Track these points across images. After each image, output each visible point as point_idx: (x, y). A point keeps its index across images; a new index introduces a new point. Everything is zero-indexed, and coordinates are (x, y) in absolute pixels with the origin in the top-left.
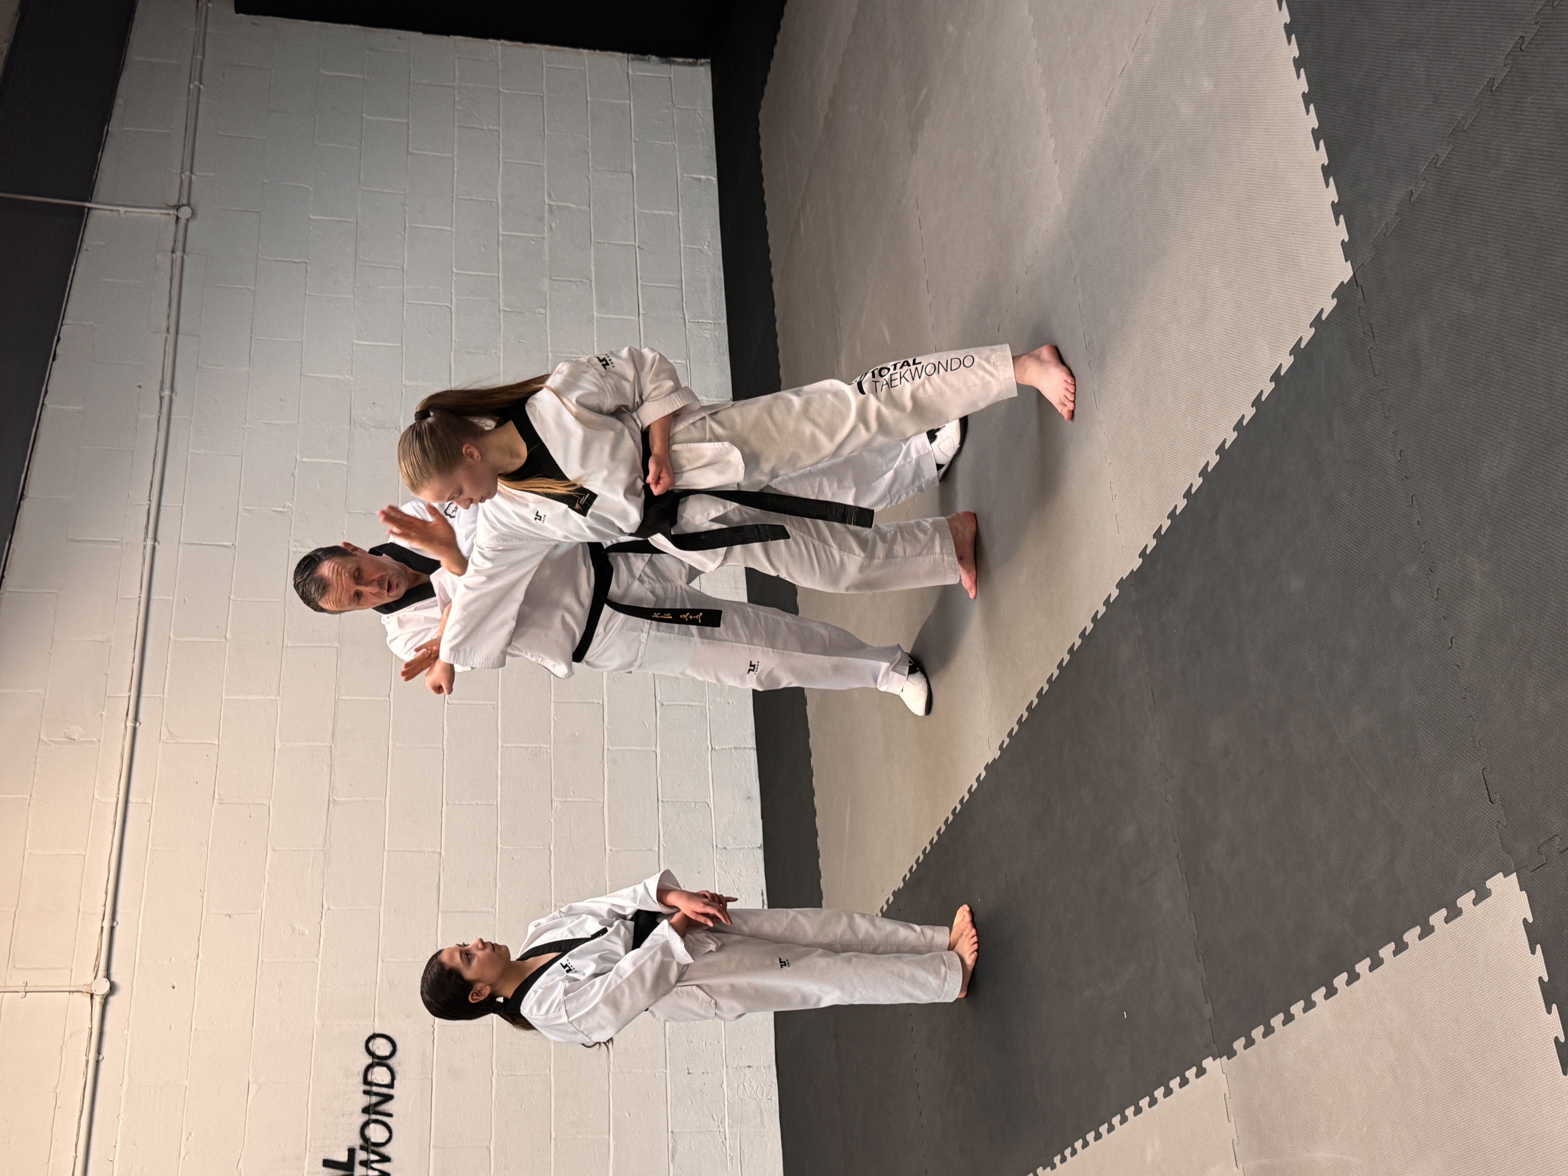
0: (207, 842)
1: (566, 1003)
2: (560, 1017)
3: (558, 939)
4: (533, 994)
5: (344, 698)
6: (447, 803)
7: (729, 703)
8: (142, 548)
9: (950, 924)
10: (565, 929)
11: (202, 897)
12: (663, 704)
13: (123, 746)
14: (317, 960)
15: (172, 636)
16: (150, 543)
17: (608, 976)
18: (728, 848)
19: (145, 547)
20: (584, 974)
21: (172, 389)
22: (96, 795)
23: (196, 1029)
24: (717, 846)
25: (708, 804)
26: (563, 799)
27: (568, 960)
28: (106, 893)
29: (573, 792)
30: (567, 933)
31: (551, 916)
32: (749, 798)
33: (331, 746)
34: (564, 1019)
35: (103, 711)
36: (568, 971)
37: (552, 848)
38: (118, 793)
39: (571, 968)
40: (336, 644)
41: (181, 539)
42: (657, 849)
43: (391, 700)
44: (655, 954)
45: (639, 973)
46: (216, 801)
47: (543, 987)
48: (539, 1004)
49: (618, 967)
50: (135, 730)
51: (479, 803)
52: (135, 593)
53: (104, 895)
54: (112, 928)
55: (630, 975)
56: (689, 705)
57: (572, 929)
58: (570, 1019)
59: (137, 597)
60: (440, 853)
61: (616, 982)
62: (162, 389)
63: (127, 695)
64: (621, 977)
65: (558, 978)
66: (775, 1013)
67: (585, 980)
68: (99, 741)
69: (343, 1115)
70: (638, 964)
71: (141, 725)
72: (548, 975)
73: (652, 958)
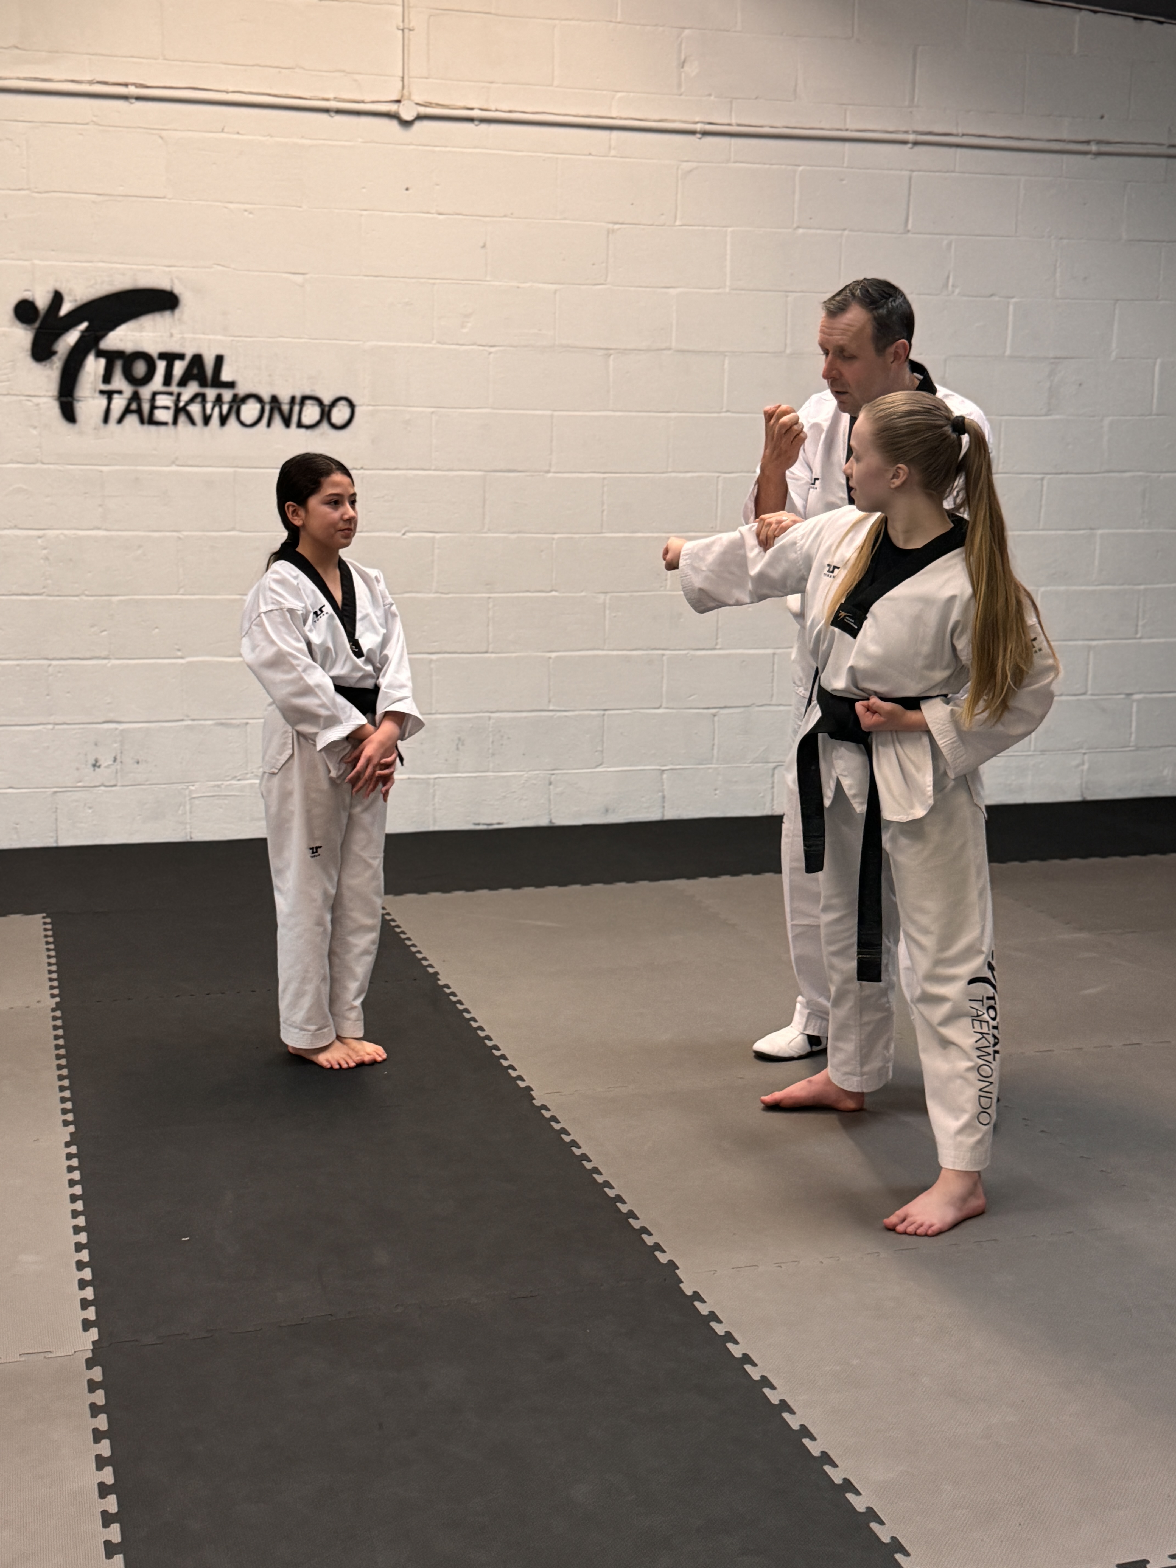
0: (565, 219)
1: (279, 611)
2: (266, 604)
3: (358, 603)
4: (294, 574)
5: (727, 362)
6: (604, 479)
7: (716, 790)
8: (904, 129)
9: (366, 1038)
10: (370, 610)
11: (505, 216)
12: (714, 715)
13: (674, 121)
14: (434, 342)
15: (801, 168)
16: (911, 137)
17: (306, 656)
18: (551, 787)
19: (906, 132)
20: (311, 631)
21: (1099, 154)
22: (619, 95)
23: (361, 215)
24: (553, 774)
25: (601, 765)
26: (607, 606)
27: (327, 613)
28: (510, 112)
29: (615, 617)
30: (364, 612)
31: (387, 593)
32: (607, 811)
33: (670, 349)
34: (263, 609)
35: (715, 97)
36: (316, 613)
37: (554, 593)
38: (621, 118)
39: (319, 617)
40: (788, 351)
41: (915, 174)
42: (551, 708)
43: (723, 415)
44: (328, 709)
45: (308, 691)
46: (611, 226)
47: (300, 586)
48: (282, 582)
49: (314, 667)
50: (693, 133)
51: (605, 513)
52: (853, 124)
53: (507, 109)
54: (471, 120)
55: (305, 681)
56: (713, 745)
57: (368, 618)
58: (262, 615)
59: (848, 127)
60: (548, 472)
61: (299, 665)
62: (1099, 142)
63: (734, 121)
64: (304, 671)
65: (308, 602)
66: (264, 840)
67: (304, 631)
68: (681, 95)
69: (270, 375)
70: (317, 690)
71: (698, 140)
72: (313, 591)
73: (323, 706)
